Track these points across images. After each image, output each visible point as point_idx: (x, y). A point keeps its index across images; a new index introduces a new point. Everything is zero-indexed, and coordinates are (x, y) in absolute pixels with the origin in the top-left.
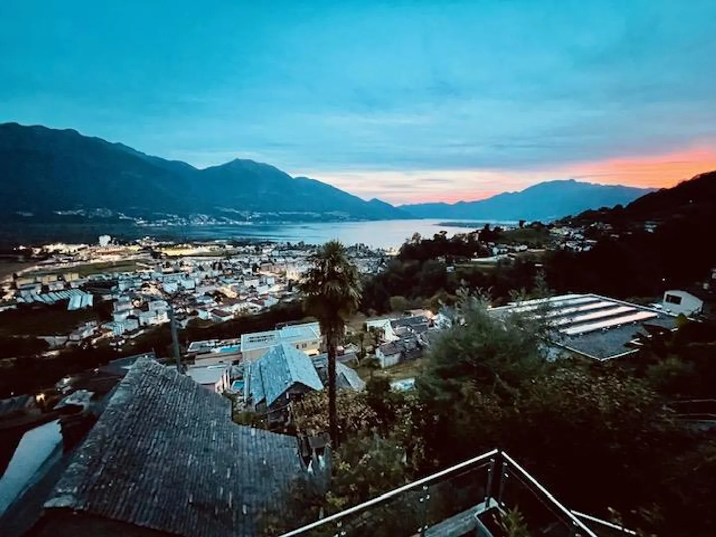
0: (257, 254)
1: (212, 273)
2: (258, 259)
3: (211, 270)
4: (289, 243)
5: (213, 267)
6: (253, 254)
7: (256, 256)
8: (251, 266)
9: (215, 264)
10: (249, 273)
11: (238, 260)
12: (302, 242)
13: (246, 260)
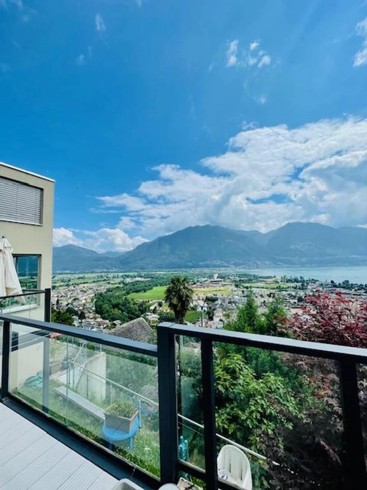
0: (303, 289)
1: (268, 299)
2: (304, 293)
3: (267, 297)
4: (332, 282)
5: (269, 296)
6: (300, 289)
7: (301, 291)
8: (297, 298)
9: (271, 294)
10: (295, 303)
11: (288, 293)
12: (347, 282)
13: (294, 294)
